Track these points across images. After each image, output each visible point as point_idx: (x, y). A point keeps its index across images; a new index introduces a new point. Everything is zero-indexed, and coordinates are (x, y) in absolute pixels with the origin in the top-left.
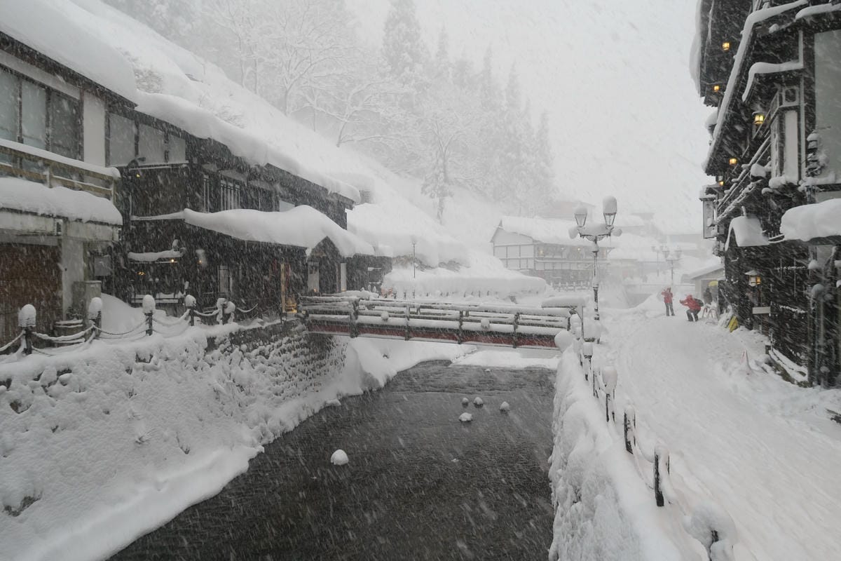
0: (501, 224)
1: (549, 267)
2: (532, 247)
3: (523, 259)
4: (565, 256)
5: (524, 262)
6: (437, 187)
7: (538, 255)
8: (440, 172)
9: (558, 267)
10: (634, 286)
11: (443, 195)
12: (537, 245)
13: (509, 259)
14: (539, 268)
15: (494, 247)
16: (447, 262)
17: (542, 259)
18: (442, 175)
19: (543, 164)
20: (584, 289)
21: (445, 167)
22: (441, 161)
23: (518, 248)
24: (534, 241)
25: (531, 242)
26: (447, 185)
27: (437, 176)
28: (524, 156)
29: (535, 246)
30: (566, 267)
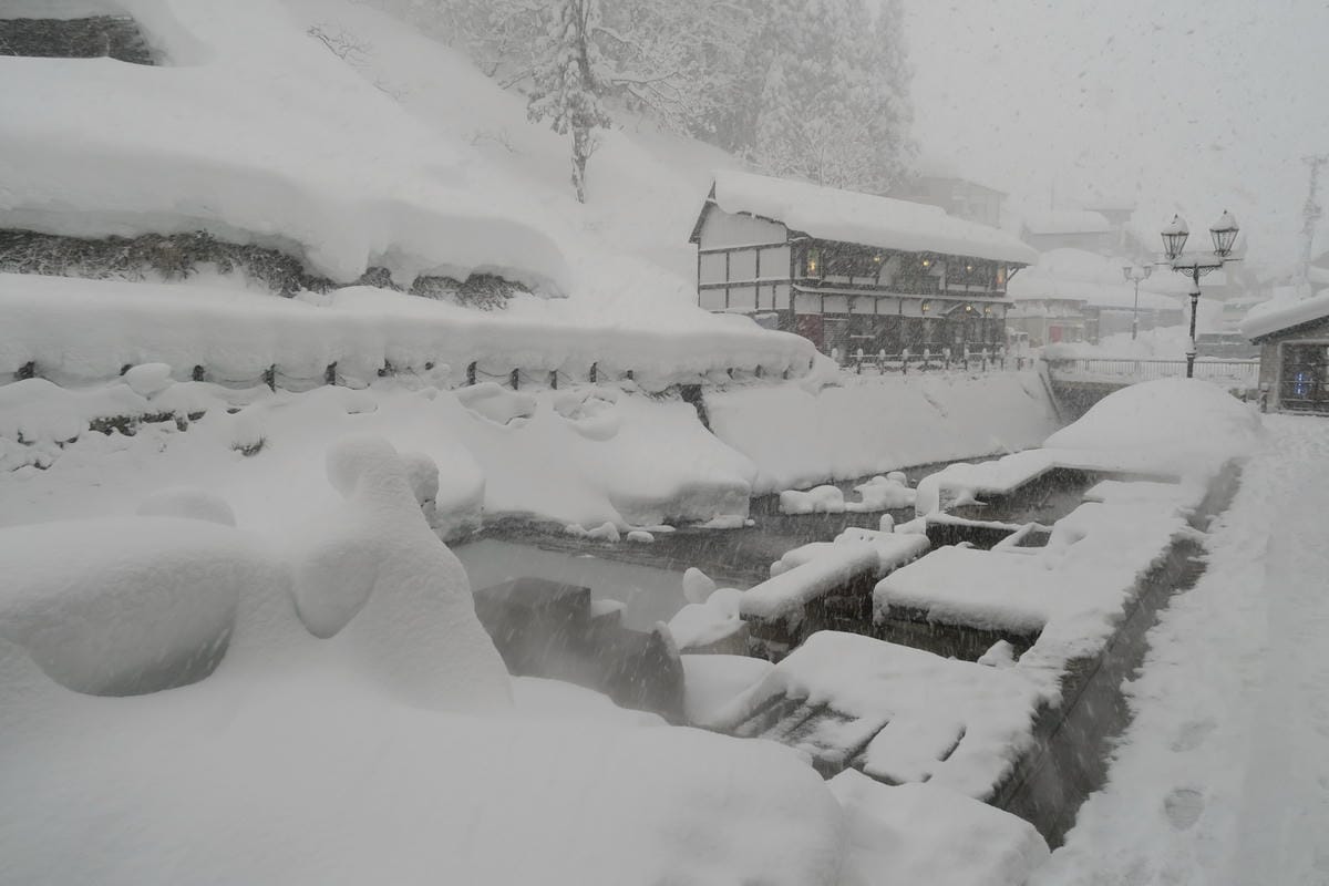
0: (712, 194)
1: (836, 306)
2: (787, 251)
3: (765, 284)
4: (884, 280)
5: (766, 292)
6: (564, 101)
7: (804, 273)
8: (570, 59)
9: (863, 308)
10: (1073, 362)
11: (583, 121)
12: (802, 246)
13: (736, 285)
14: (806, 307)
15: (700, 253)
16: (463, 279)
17: (814, 283)
18: (574, 65)
19: (887, 91)
20: (934, 367)
21: (581, 44)
22: (572, 30)
23: (753, 254)
24: (791, 233)
25: (781, 237)
26: (590, 97)
27: (563, 70)
28: (840, 67)
29: (794, 247)
30: (888, 309)
